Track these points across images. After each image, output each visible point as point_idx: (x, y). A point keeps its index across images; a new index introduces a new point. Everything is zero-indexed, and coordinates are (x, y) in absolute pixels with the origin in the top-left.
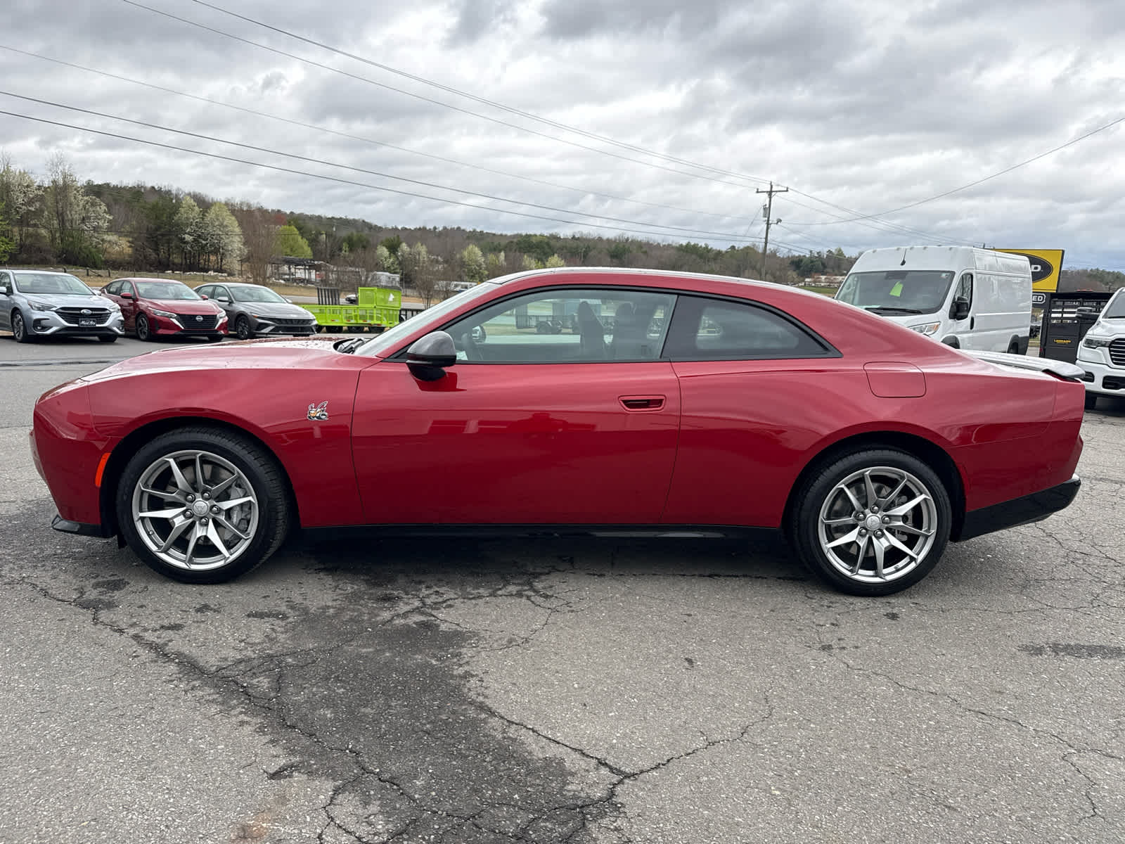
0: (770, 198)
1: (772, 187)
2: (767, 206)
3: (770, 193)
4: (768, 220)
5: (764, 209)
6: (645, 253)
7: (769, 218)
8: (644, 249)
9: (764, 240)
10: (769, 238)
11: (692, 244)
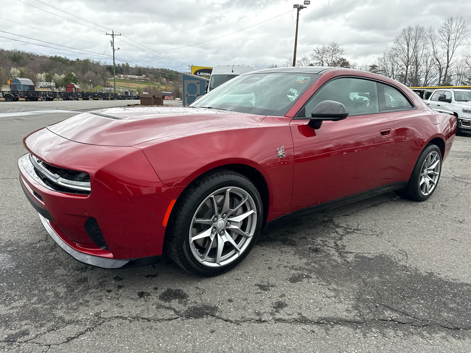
0: (113, 38)
1: (113, 33)
2: (112, 42)
3: (113, 35)
4: (113, 48)
5: (111, 42)
6: (32, 59)
7: (113, 47)
8: (31, 57)
9: (113, 57)
10: (115, 57)
11: (58, 56)
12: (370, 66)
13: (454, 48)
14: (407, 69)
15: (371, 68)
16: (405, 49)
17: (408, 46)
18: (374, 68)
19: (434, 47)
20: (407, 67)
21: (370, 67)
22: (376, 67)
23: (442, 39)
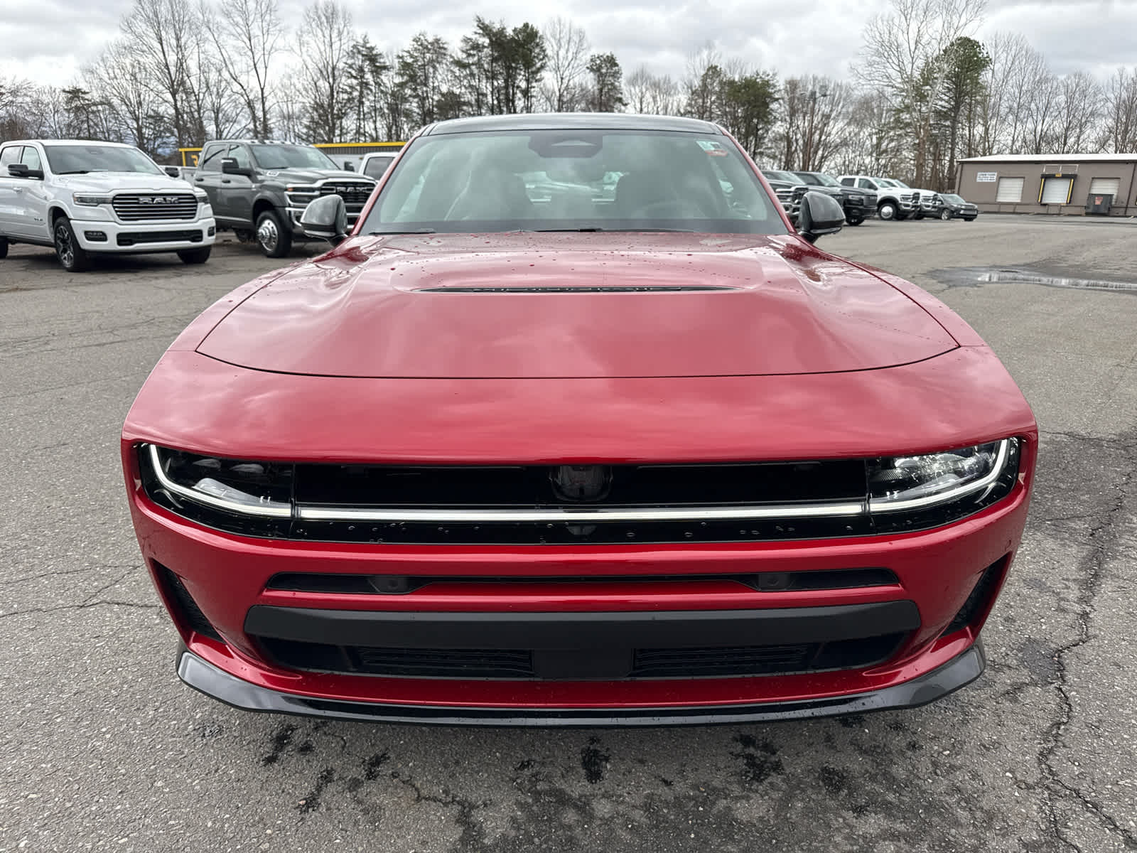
12: (64, 91)
13: (266, 57)
14: (175, 101)
15: (70, 95)
16: (157, 51)
17: (161, 44)
18: (78, 97)
19: (223, 50)
20: (174, 95)
21: (63, 95)
22: (83, 93)
23: (234, 32)
